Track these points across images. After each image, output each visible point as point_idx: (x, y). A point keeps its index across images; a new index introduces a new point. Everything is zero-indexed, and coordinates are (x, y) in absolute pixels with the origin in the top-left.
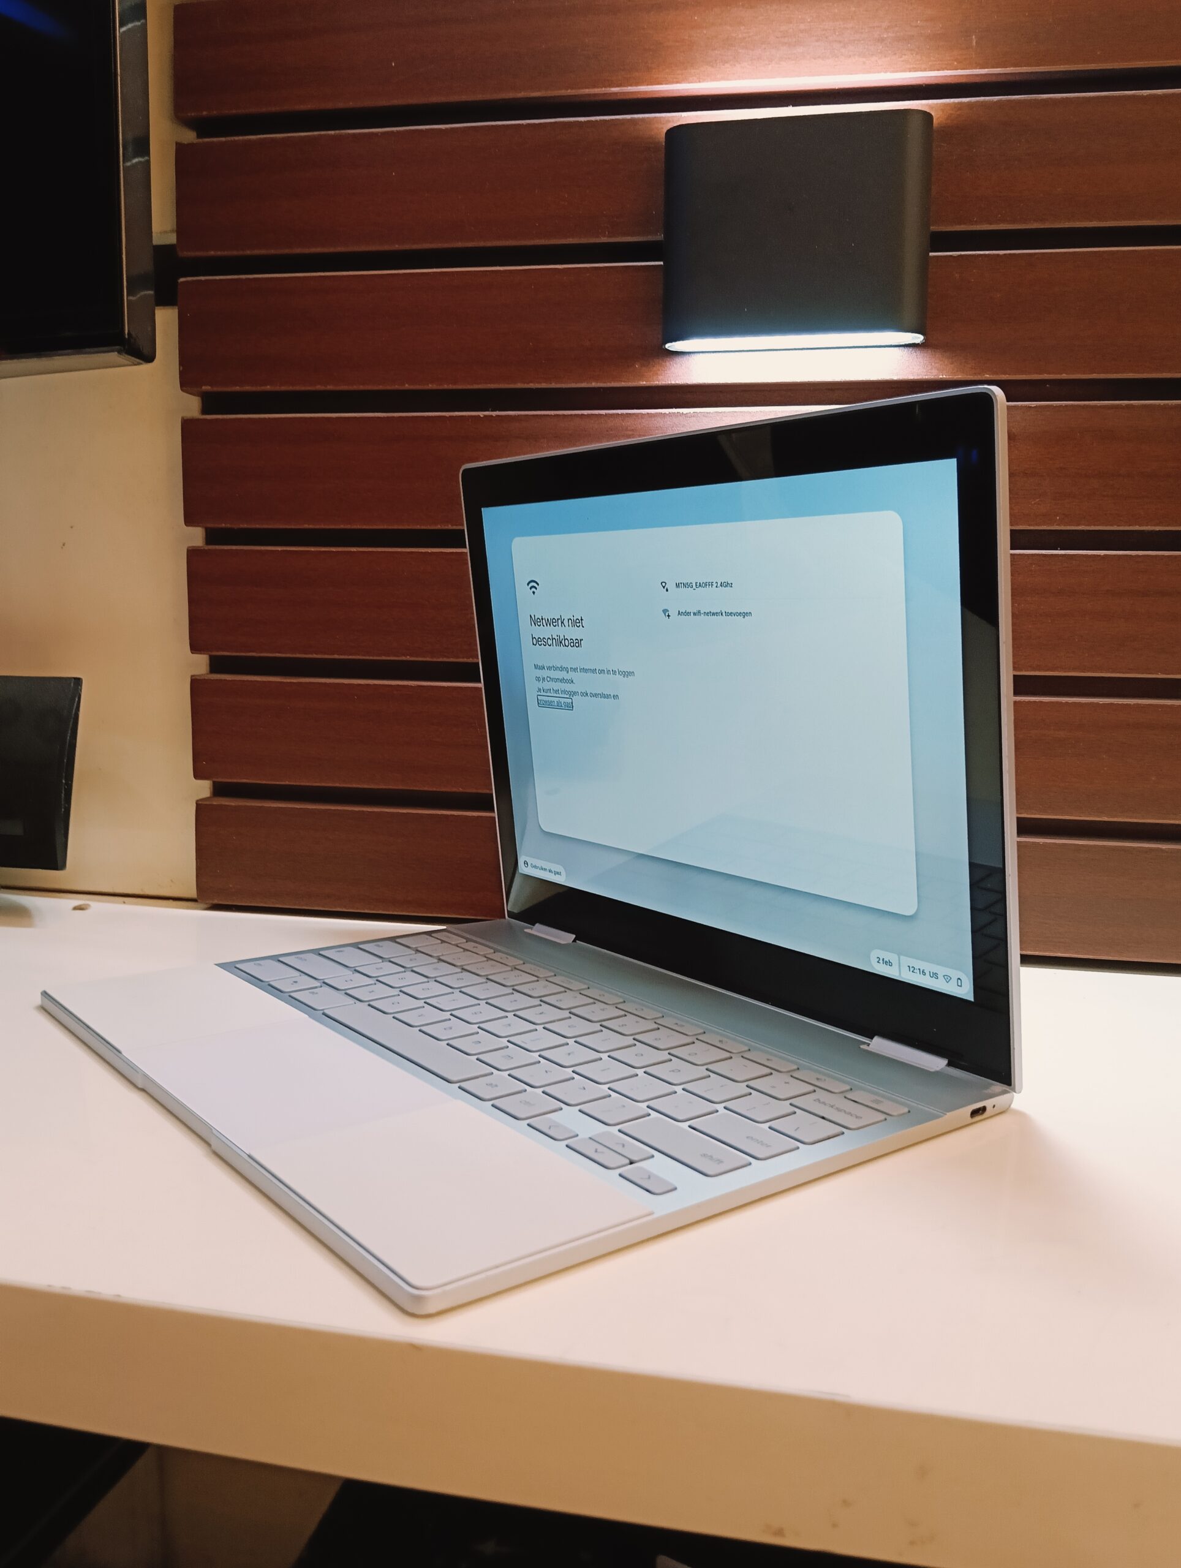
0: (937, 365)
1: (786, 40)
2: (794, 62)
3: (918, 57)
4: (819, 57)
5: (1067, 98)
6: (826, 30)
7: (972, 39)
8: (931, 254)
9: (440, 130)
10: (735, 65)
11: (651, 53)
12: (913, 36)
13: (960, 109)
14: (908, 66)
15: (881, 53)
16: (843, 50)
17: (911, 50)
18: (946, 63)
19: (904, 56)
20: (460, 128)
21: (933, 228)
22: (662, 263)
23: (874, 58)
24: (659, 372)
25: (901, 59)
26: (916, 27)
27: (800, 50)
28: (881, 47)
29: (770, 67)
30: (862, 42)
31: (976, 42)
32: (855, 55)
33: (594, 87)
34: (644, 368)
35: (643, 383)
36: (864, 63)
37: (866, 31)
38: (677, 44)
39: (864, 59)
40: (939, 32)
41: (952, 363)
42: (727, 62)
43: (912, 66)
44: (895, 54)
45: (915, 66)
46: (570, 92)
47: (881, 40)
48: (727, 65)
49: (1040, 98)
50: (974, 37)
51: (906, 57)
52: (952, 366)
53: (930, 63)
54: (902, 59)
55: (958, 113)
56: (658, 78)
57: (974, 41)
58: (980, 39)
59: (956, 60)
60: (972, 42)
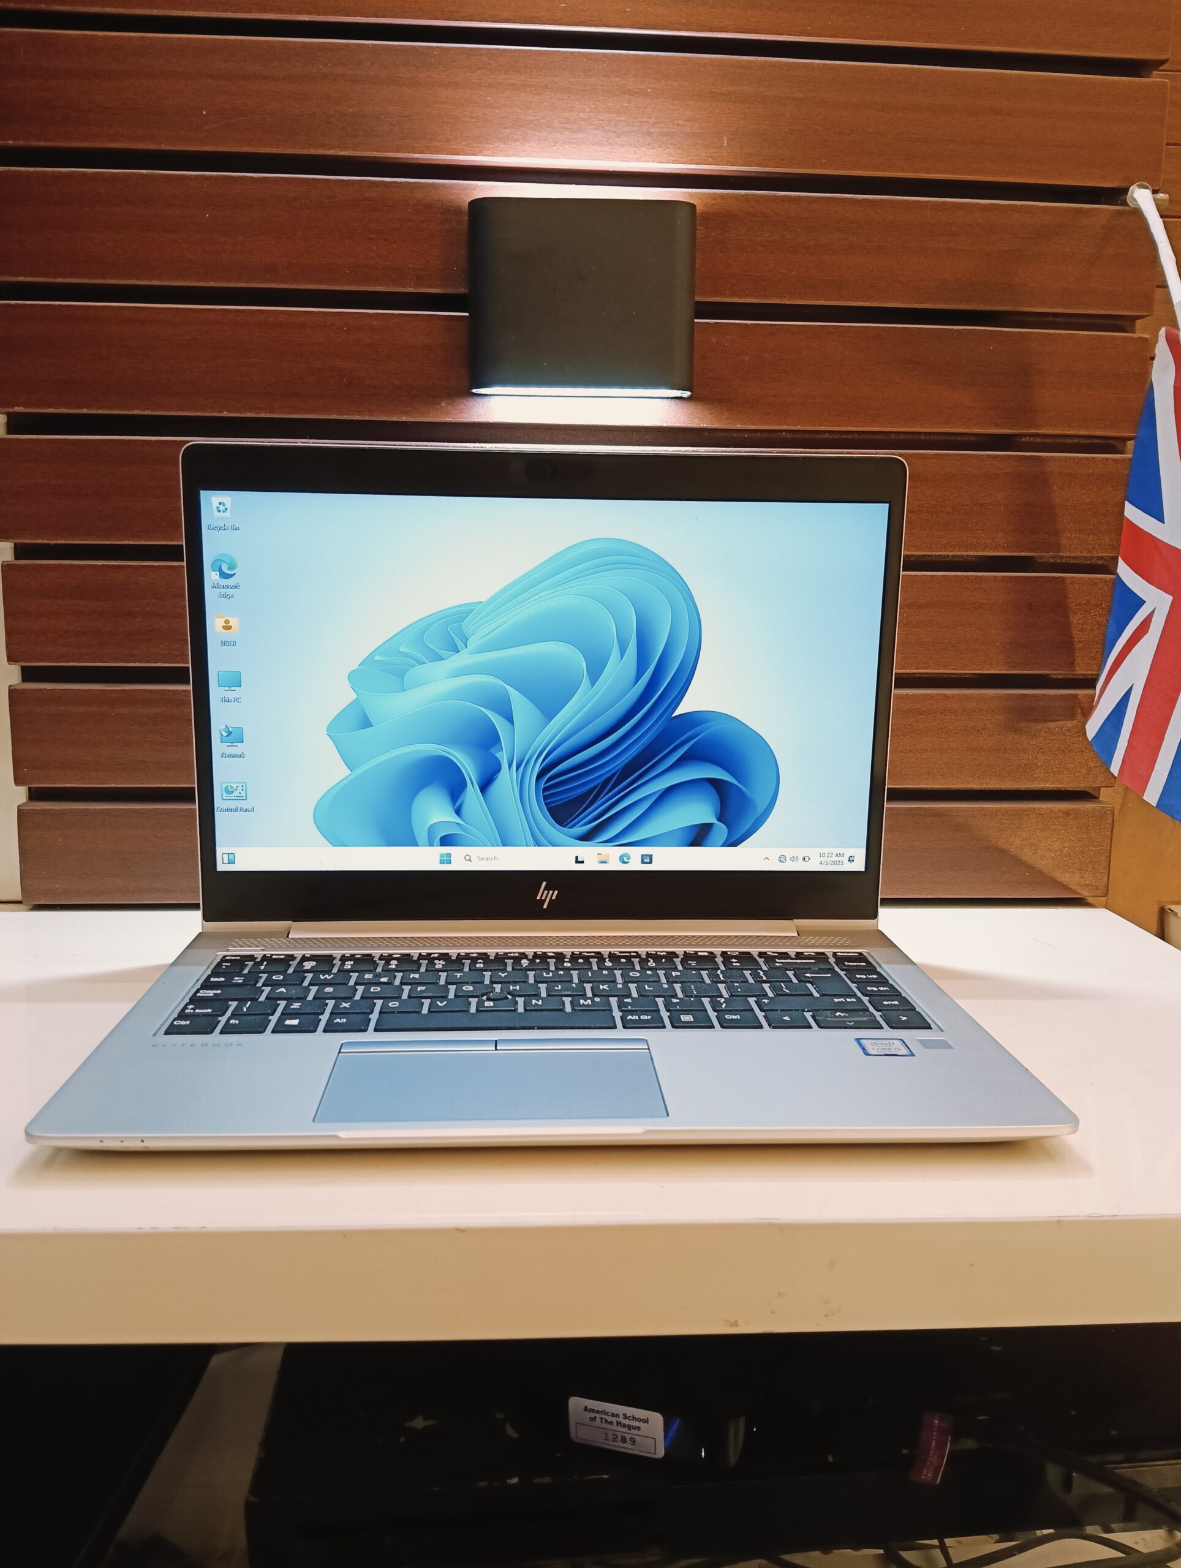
0: (699, 415)
1: (568, 126)
2: (575, 146)
3: (680, 151)
4: (597, 144)
5: (799, 196)
6: (603, 120)
7: (723, 140)
8: (696, 321)
9: (252, 178)
10: (524, 144)
11: (449, 126)
12: (675, 133)
13: (714, 199)
14: (672, 159)
15: (649, 145)
16: (617, 140)
17: (675, 145)
18: (703, 158)
19: (668, 149)
20: (272, 178)
21: (698, 299)
22: (467, 314)
23: (643, 149)
24: (463, 411)
25: (665, 152)
26: (678, 125)
27: (581, 135)
28: (649, 140)
29: (555, 148)
30: (633, 134)
31: (727, 143)
32: (626, 145)
33: (398, 151)
34: (449, 407)
35: (449, 419)
36: (635, 152)
37: (637, 124)
38: (473, 120)
39: (635, 149)
40: (697, 131)
41: (711, 414)
42: (517, 141)
43: (675, 159)
44: (660, 147)
45: (677, 159)
46: (375, 154)
47: (650, 134)
48: (517, 143)
49: (778, 195)
50: (725, 138)
51: (670, 150)
52: (711, 416)
53: (690, 157)
54: (667, 152)
55: (713, 202)
56: (456, 149)
57: (725, 142)
58: (730, 140)
59: (711, 157)
60: (723, 143)
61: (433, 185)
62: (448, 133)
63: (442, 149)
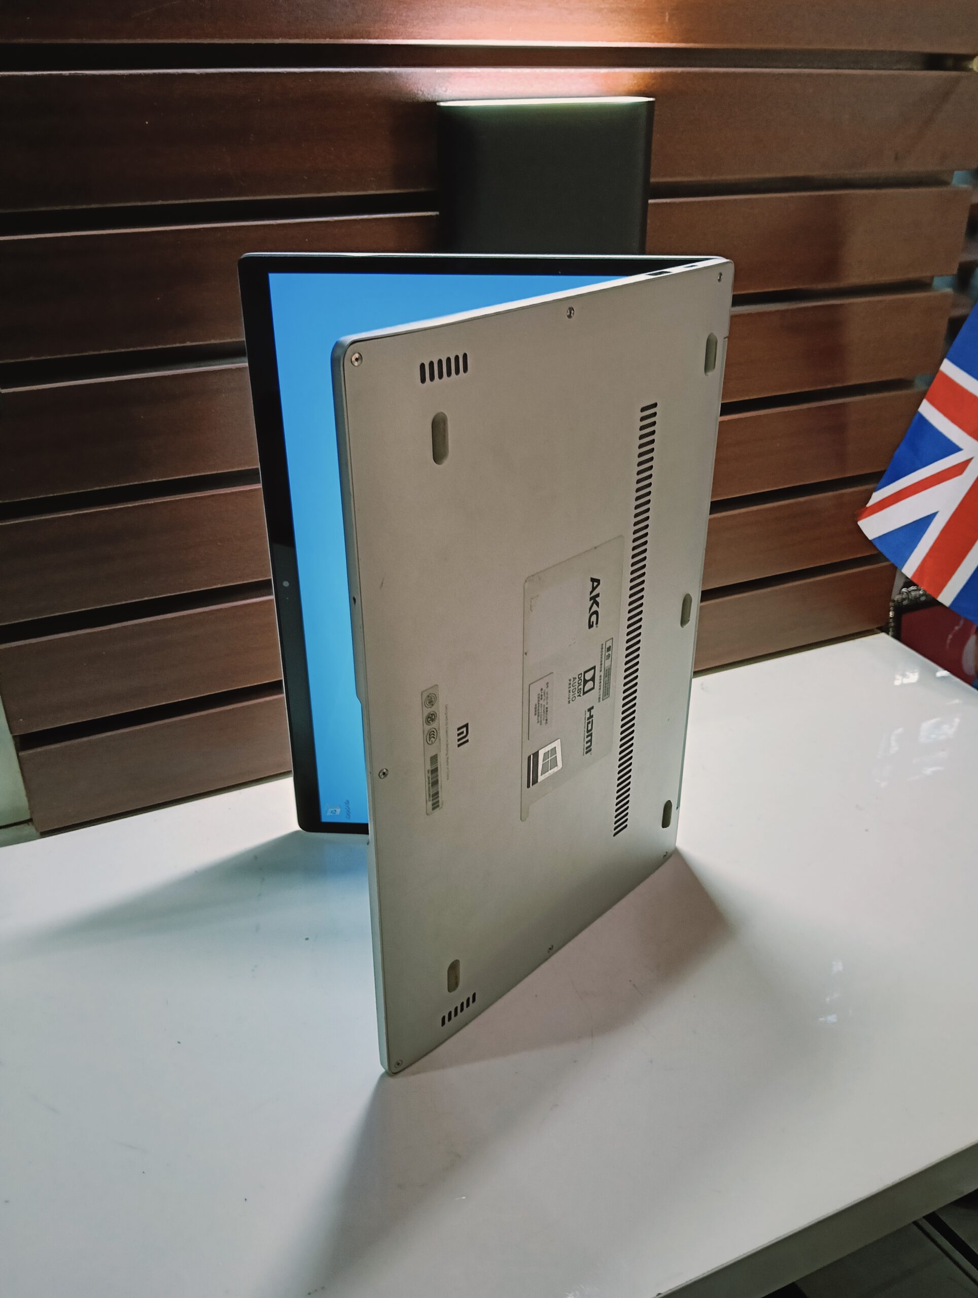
7: (665, 16)
9: (194, 74)
12: (623, 8)
18: (646, 35)
28: (599, 17)
29: (511, 29)
30: (585, 11)
31: (669, 19)
32: (578, 22)
33: (352, 37)
36: (586, 31)
39: (586, 28)
40: (642, 7)
42: (474, 21)
44: (609, 24)
45: (623, 36)
47: (600, 10)
48: (474, 24)
49: (710, 71)
50: (667, 14)
53: (635, 35)
54: (615, 30)
55: (653, 81)
56: (412, 32)
57: (667, 18)
58: (671, 16)
59: (653, 34)
60: (665, 19)
61: (390, 74)
62: (404, 14)
63: (398, 33)
